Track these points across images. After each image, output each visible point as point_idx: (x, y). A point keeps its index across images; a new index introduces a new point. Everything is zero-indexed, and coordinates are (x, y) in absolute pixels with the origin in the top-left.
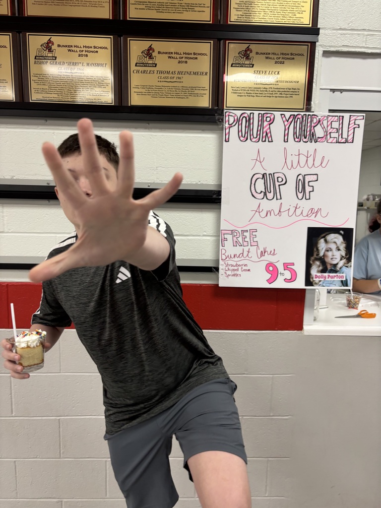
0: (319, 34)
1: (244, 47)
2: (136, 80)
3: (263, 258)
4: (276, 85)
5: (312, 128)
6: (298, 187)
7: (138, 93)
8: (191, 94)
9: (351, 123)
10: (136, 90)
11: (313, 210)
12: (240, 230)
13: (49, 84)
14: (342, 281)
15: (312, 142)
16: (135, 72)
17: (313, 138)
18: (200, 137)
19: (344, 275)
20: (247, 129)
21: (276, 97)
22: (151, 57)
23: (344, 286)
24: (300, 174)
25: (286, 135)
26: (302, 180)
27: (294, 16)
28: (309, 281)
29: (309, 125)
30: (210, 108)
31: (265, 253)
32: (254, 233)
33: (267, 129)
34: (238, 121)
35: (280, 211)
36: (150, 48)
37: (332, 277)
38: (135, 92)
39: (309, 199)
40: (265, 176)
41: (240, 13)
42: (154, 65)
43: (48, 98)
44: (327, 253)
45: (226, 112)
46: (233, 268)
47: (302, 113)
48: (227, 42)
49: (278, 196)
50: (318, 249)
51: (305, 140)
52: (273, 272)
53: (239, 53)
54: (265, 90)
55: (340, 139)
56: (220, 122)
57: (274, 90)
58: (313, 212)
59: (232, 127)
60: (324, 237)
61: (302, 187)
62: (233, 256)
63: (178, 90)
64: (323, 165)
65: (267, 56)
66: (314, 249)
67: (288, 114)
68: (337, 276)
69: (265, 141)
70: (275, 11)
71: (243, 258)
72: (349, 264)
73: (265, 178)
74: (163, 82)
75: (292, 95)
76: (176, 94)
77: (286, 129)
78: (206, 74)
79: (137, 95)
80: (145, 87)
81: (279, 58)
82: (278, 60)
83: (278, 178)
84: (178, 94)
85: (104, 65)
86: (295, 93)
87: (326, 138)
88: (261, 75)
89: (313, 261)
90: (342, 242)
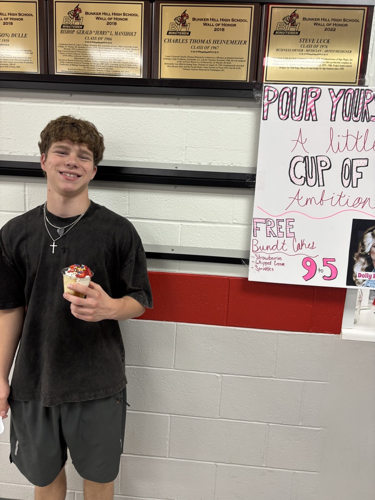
1: (289, 11)
2: (167, 50)
3: (300, 251)
4: (325, 55)
5: (365, 105)
6: (344, 172)
7: (170, 65)
8: (227, 65)
10: (167, 61)
11: (361, 199)
12: (275, 219)
13: (75, 55)
15: (363, 121)
16: (167, 41)
17: (365, 116)
18: (234, 114)
20: (288, 106)
22: (184, 24)
24: (348, 158)
25: (333, 114)
26: (349, 165)
28: (351, 280)
29: (361, 101)
30: (248, 81)
31: (302, 246)
32: (291, 223)
33: (312, 106)
34: (279, 96)
35: (322, 199)
36: (184, 15)
38: (165, 64)
39: (357, 187)
40: (307, 159)
42: (188, 33)
43: (73, 71)
44: (373, 248)
45: (265, 87)
46: (265, 261)
47: (354, 88)
48: (271, 6)
49: (320, 182)
50: (363, 245)
51: (355, 119)
52: (311, 267)
53: (283, 19)
56: (258, 97)
57: (322, 61)
58: (360, 202)
59: (271, 103)
60: (372, 231)
61: (349, 173)
62: (265, 248)
63: (212, 62)
65: (315, 22)
66: (358, 245)
67: (337, 89)
69: (309, 120)
71: (276, 251)
73: (307, 162)
74: (196, 52)
75: (343, 66)
76: (210, 66)
77: (334, 106)
78: (245, 42)
79: (168, 66)
80: (177, 58)
81: (330, 24)
82: (329, 27)
83: (321, 162)
84: (212, 66)
85: (134, 34)
86: (347, 65)
88: (308, 44)
89: (357, 258)
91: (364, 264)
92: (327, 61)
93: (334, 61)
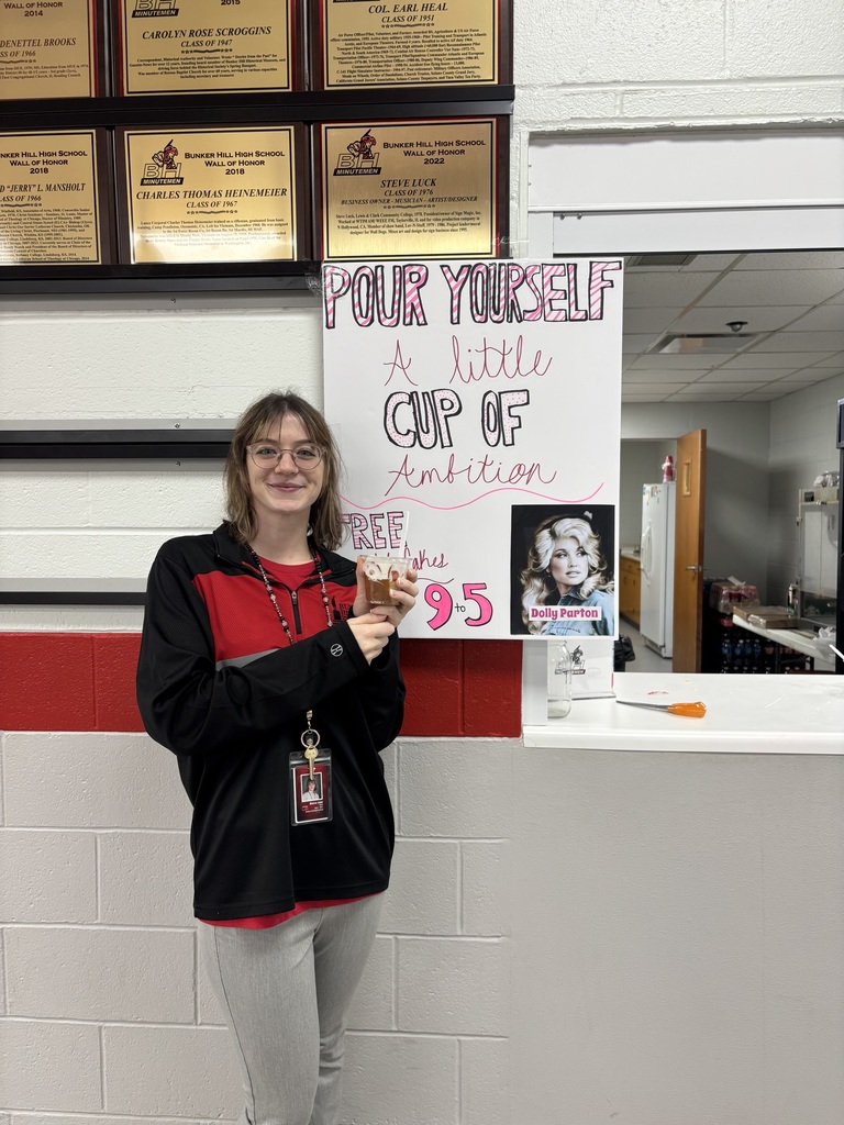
0: (513, 99)
1: (354, 133)
4: (429, 206)
5: (511, 291)
6: (486, 419)
8: (256, 233)
9: (593, 278)
10: (145, 232)
11: (522, 467)
12: (367, 514)
14: (594, 623)
15: (511, 321)
16: (141, 196)
17: (513, 312)
18: (279, 321)
19: (599, 609)
20: (371, 300)
21: (431, 231)
22: (170, 165)
23: (599, 635)
24: (491, 391)
25: (455, 309)
26: (495, 404)
27: (461, 66)
29: (503, 285)
30: (295, 260)
31: (422, 562)
32: (397, 521)
33: (414, 299)
34: (351, 284)
35: (450, 472)
36: (170, 148)
37: (571, 614)
39: (513, 444)
40: (415, 397)
41: (349, 67)
42: (179, 181)
44: (555, 559)
45: (326, 268)
47: (487, 262)
48: (323, 126)
49: (443, 439)
50: (536, 553)
51: (496, 318)
52: (441, 603)
53: (348, 148)
54: (407, 218)
55: (573, 312)
57: (426, 217)
58: (521, 472)
59: (339, 297)
60: (549, 526)
61: (495, 418)
63: (228, 228)
64: (540, 369)
65: (406, 149)
66: (527, 554)
67: (455, 266)
68: (582, 611)
69: (411, 323)
70: (420, 58)
72: (609, 585)
73: (416, 402)
74: (197, 212)
75: (465, 224)
76: (224, 237)
77: (455, 297)
78: (284, 192)
80: (161, 226)
81: (433, 152)
82: (431, 157)
83: (442, 401)
84: (228, 237)
85: (80, 187)
86: (472, 222)
87: (543, 312)
88: (397, 189)
89: (526, 580)
90: (591, 537)
92: (435, 217)
93: (447, 217)
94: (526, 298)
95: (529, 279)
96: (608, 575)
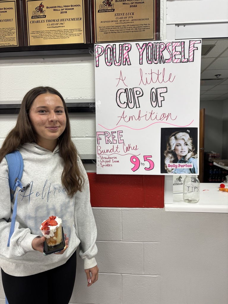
2: (32, 27)
3: (128, 152)
4: (132, 22)
5: (161, 52)
6: (152, 97)
7: (34, 37)
8: (71, 34)
9: (190, 47)
10: (33, 35)
11: (165, 114)
12: (110, 132)
14: (190, 169)
15: (161, 63)
16: (32, 22)
17: (162, 60)
18: (80, 65)
19: (192, 164)
20: (111, 56)
21: (133, 32)
22: (42, 11)
23: (192, 173)
24: (154, 88)
25: (141, 59)
26: (155, 92)
28: (163, 169)
29: (158, 50)
30: (85, 43)
31: (129, 149)
32: (121, 134)
33: (126, 56)
34: (104, 51)
35: (139, 116)
36: (41, 5)
37: (182, 166)
39: (161, 106)
40: (127, 91)
42: (44, 16)
44: (177, 147)
45: (95, 45)
46: (106, 160)
47: (152, 42)
49: (137, 105)
50: (169, 145)
51: (155, 62)
52: (136, 163)
53: (103, 3)
54: (124, 27)
55: (183, 59)
56: (92, 53)
57: (131, 26)
58: (164, 116)
59: (100, 56)
60: (174, 135)
61: (155, 97)
62: (106, 151)
63: (61, 33)
64: (171, 80)
65: (124, 2)
66: (166, 145)
67: (141, 43)
68: (186, 165)
69: (125, 65)
71: (113, 153)
72: (196, 156)
73: (127, 92)
74: (51, 27)
75: (144, 29)
76: (60, 36)
77: (141, 55)
78: (81, 19)
79: (34, 38)
80: (39, 32)
81: (133, 3)
82: (132, 5)
83: (136, 91)
84: (62, 36)
86: (147, 28)
87: (172, 59)
88: (120, 16)
89: (166, 154)
90: (189, 139)
91: (171, 158)
92: (134, 26)
93: (138, 26)
94: (166, 55)
95: (167, 48)
96: (195, 152)
